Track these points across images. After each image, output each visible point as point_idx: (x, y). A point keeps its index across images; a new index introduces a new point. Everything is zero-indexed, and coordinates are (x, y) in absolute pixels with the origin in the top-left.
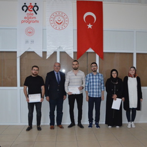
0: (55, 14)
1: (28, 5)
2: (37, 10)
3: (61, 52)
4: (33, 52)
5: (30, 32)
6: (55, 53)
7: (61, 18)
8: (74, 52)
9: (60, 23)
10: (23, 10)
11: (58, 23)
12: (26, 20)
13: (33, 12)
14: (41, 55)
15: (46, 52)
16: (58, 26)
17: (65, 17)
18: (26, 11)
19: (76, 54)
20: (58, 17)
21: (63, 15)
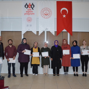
0: (44, 9)
1: (28, 4)
2: (33, 7)
3: (47, 32)
4: (31, 32)
5: (29, 20)
6: (44, 32)
7: (47, 11)
8: (55, 32)
9: (47, 15)
10: (26, 7)
11: (46, 15)
12: (27, 13)
13: (31, 8)
14: (35, 33)
15: (39, 31)
16: (46, 16)
17: (50, 11)
18: (27, 8)
19: (56, 33)
20: (45, 11)
21: (49, 10)
